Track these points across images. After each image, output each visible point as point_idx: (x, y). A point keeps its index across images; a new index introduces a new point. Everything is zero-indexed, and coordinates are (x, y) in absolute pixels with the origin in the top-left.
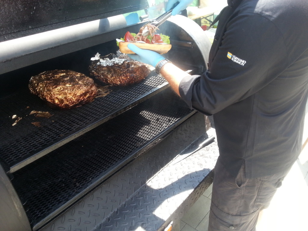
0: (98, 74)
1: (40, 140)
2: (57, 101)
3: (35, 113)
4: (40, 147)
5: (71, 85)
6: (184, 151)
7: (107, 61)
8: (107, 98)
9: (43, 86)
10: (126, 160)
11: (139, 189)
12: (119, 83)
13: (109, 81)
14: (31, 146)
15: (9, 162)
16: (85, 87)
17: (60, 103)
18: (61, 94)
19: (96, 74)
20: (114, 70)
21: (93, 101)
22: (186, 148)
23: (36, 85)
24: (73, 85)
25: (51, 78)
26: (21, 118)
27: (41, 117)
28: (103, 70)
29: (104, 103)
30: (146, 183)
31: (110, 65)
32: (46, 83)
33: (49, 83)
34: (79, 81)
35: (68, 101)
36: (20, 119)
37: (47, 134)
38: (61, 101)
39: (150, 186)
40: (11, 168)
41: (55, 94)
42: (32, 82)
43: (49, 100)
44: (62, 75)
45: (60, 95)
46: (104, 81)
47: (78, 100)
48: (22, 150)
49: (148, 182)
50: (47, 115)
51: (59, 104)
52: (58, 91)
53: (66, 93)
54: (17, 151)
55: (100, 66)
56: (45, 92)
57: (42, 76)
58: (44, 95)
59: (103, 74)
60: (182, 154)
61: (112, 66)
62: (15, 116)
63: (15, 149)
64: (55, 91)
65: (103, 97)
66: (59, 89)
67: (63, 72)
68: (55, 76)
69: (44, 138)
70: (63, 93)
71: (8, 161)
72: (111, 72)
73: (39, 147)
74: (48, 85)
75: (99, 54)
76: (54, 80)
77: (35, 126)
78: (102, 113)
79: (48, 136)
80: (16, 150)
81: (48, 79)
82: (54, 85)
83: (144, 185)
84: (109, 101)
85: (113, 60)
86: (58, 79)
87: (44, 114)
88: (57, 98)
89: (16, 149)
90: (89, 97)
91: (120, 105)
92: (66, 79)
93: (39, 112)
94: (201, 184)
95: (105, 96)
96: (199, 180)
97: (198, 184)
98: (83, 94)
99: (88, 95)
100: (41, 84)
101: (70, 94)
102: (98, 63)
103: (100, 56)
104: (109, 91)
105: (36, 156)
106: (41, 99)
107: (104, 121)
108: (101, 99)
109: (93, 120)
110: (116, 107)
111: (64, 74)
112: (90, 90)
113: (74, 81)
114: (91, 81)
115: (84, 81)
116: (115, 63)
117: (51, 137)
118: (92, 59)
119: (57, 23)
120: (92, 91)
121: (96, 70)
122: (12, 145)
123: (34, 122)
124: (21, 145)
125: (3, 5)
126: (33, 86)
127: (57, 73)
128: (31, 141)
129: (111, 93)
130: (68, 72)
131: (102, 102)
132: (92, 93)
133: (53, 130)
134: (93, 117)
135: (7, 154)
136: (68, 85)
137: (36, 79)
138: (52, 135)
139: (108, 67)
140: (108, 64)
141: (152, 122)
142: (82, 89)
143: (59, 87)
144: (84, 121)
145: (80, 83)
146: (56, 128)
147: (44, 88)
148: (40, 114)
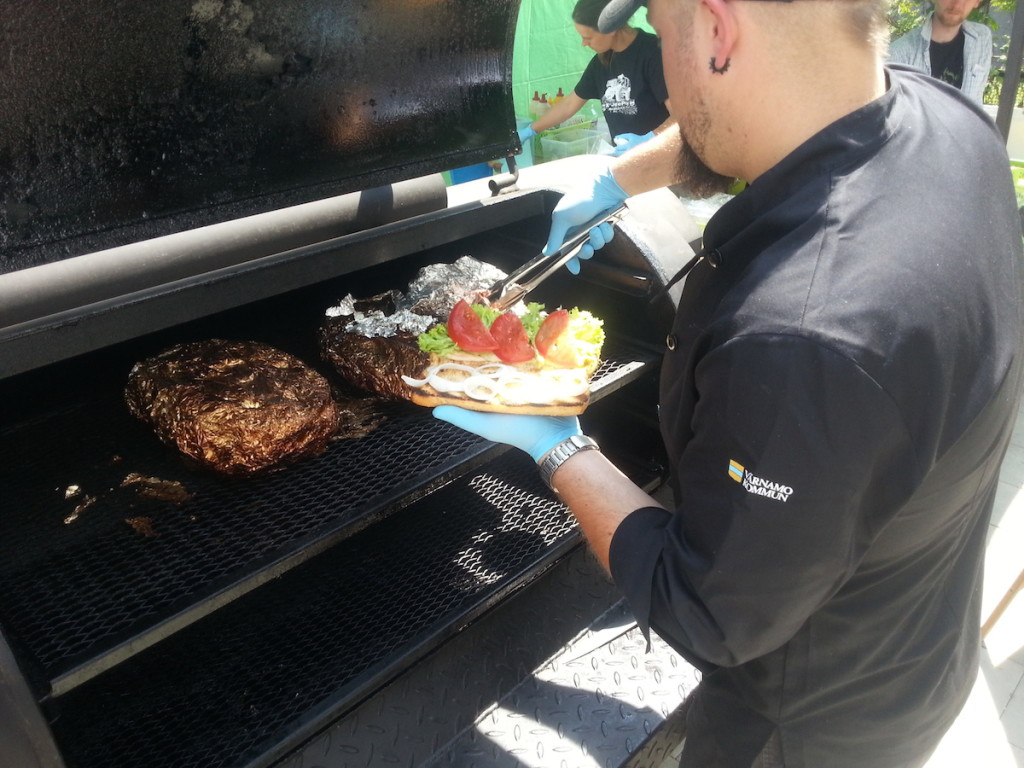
0: (347, 360)
1: (149, 587)
2: (209, 455)
3: (138, 483)
4: (147, 613)
5: (257, 405)
6: (603, 615)
7: (377, 320)
8: (370, 443)
9: (170, 401)
10: (415, 648)
11: (450, 743)
13: (380, 386)
14: (121, 604)
15: (48, 660)
16: (301, 410)
17: (220, 459)
18: (226, 432)
19: (341, 361)
20: (398, 354)
21: (325, 450)
22: (612, 608)
23: (149, 395)
24: (266, 405)
25: (197, 373)
26: (94, 500)
27: (156, 498)
28: (361, 350)
29: (358, 461)
30: (476, 721)
31: (385, 336)
32: (182, 392)
33: (190, 395)
34: (283, 388)
35: (244, 456)
36: (90, 501)
37: (170, 564)
38: (224, 454)
39: (487, 734)
40: (52, 682)
41: (205, 433)
42: (136, 384)
43: (187, 450)
44: (233, 363)
45: (221, 435)
46: (363, 385)
47: (275, 453)
48: (92, 618)
49: (482, 720)
50: (175, 493)
51: (215, 464)
52: (218, 424)
53: (240, 430)
54: (76, 621)
55: (354, 333)
56: (175, 423)
57: (170, 365)
58: (170, 430)
59: (360, 362)
60: (596, 628)
61: (390, 338)
62: (75, 488)
63: (71, 611)
64: (207, 422)
65: (354, 440)
66: (221, 414)
67: (236, 356)
68: (212, 367)
69: (161, 580)
70: (231, 429)
71: (45, 656)
72: (386, 356)
73: (145, 610)
74: (187, 401)
75: (354, 297)
76: (206, 381)
77: (133, 531)
78: (349, 499)
79: (177, 573)
80: (74, 618)
81: (186, 378)
82: (204, 403)
83: (469, 727)
84: (374, 457)
85: (395, 319)
86: (220, 379)
87: (167, 487)
88: (211, 444)
89: (74, 614)
90: (310, 444)
91: (408, 475)
92: (243, 381)
93: (152, 480)
94: (654, 739)
95: (361, 435)
96: (647, 724)
97: (643, 739)
98: (294, 434)
99: (309, 437)
100: (162, 394)
101: (254, 433)
102: (349, 327)
103: (354, 304)
104: (376, 418)
105: (134, 644)
106: (161, 442)
107: (356, 529)
108: (348, 444)
109: (320, 524)
110: (395, 482)
111: (240, 361)
112: (317, 422)
113: (268, 389)
114: (322, 388)
115: (299, 388)
116: (402, 328)
117: (183, 578)
118: (332, 312)
119: (230, 202)
120: (324, 424)
121: (341, 346)
122: (59, 595)
123: (133, 517)
124: (89, 598)
125: (69, 151)
126: (138, 396)
127: (216, 356)
128: (120, 587)
129: (381, 426)
130: (252, 353)
131: (353, 457)
132: (321, 431)
133: (192, 550)
134: (321, 513)
135: (43, 629)
136: (248, 404)
137: (148, 373)
138: (187, 569)
139: (377, 339)
140: (378, 329)
141: (508, 517)
142: (291, 420)
143: (222, 410)
144: (292, 524)
145: (288, 394)
146: (202, 545)
147: (172, 410)
148: (153, 486)
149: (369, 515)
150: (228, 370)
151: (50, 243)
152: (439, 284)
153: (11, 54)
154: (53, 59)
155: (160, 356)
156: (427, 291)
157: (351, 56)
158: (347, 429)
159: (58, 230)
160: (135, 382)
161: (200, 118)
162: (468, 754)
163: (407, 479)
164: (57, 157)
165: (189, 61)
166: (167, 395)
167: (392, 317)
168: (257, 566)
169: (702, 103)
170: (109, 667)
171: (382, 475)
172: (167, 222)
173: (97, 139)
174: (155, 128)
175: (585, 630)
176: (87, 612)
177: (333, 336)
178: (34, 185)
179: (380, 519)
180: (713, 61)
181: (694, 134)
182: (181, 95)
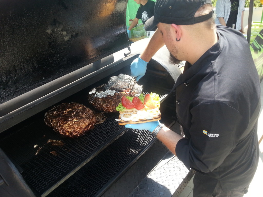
0: (96, 104)
1: (59, 169)
2: (67, 134)
3: (51, 142)
5: (77, 120)
6: (165, 156)
7: (102, 93)
8: (105, 124)
9: (56, 122)
10: (122, 172)
11: (133, 192)
12: (112, 111)
13: (105, 109)
14: (53, 174)
16: (87, 120)
17: (70, 135)
18: (71, 128)
19: (94, 105)
20: (108, 101)
21: (94, 128)
22: (167, 154)
23: (51, 121)
24: (79, 120)
25: (61, 114)
26: (41, 148)
27: (56, 145)
28: (99, 101)
29: (103, 130)
31: (104, 97)
32: (58, 119)
34: (82, 115)
35: (75, 133)
37: (63, 162)
38: (71, 133)
40: (41, 195)
41: (66, 129)
43: (62, 134)
44: (69, 110)
45: (69, 129)
46: (101, 110)
47: (83, 131)
48: (47, 178)
50: (60, 143)
51: (69, 136)
52: (68, 126)
53: (74, 127)
55: (96, 97)
56: (58, 127)
57: (54, 112)
58: (57, 129)
59: (99, 104)
60: (164, 159)
61: (106, 97)
62: (36, 145)
63: (42, 177)
64: (66, 126)
67: (70, 108)
68: (64, 112)
69: (61, 167)
71: (38, 189)
72: (105, 102)
73: (59, 175)
74: (60, 121)
76: (64, 116)
77: (52, 155)
78: (102, 140)
79: (65, 164)
80: (43, 179)
81: (59, 115)
82: (64, 121)
83: (136, 188)
84: (106, 128)
86: (68, 115)
87: (58, 142)
88: (67, 131)
90: (90, 127)
91: (115, 132)
92: (72, 114)
94: (181, 185)
95: (102, 123)
96: (179, 182)
98: (87, 126)
100: (54, 120)
101: (77, 127)
102: (95, 96)
103: (96, 90)
104: (105, 117)
105: (58, 184)
106: (55, 132)
107: (105, 147)
108: (99, 125)
109: (96, 147)
110: (112, 134)
111: (71, 109)
112: (92, 122)
113: (79, 116)
114: (91, 113)
115: (86, 114)
116: (108, 94)
117: (67, 165)
118: (90, 93)
119: (63, 71)
120: (93, 122)
121: (94, 101)
122: (38, 174)
123: (52, 151)
124: (45, 173)
125: (24, 66)
126: (48, 121)
127: (64, 109)
128: (52, 170)
129: (106, 119)
130: (73, 106)
131: (101, 129)
132: (93, 124)
133: (67, 158)
134: (96, 145)
135: (36, 182)
136: (75, 120)
137: (49, 115)
138: (67, 163)
139: (102, 98)
140: (102, 96)
141: (139, 135)
142: (86, 123)
143: (69, 123)
144: (90, 148)
145: (84, 116)
146: (69, 156)
147: (57, 124)
148: (55, 142)
149: (108, 144)
150: (68, 112)
151: (22, 89)
152: (115, 81)
153: (8, 47)
154: (17, 46)
155: (51, 110)
156: (113, 83)
157: (87, 30)
158: (98, 121)
159: (24, 86)
160: (47, 118)
161: (53, 53)
162: (137, 194)
163: (115, 133)
164: (21, 68)
165: (49, 40)
166: (55, 120)
167: (105, 92)
168: (83, 160)
169: (175, 48)
170: (53, 190)
171: (109, 133)
172: (49, 79)
173: (30, 62)
174: (43, 57)
175: (161, 160)
176: (45, 177)
177: (91, 98)
178: (17, 76)
179: (110, 144)
180: (177, 39)
181: (174, 54)
182: (48, 48)
